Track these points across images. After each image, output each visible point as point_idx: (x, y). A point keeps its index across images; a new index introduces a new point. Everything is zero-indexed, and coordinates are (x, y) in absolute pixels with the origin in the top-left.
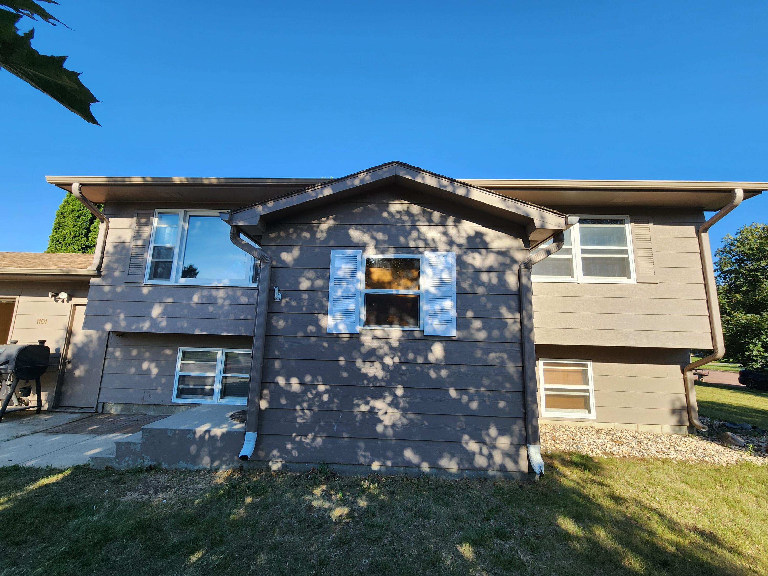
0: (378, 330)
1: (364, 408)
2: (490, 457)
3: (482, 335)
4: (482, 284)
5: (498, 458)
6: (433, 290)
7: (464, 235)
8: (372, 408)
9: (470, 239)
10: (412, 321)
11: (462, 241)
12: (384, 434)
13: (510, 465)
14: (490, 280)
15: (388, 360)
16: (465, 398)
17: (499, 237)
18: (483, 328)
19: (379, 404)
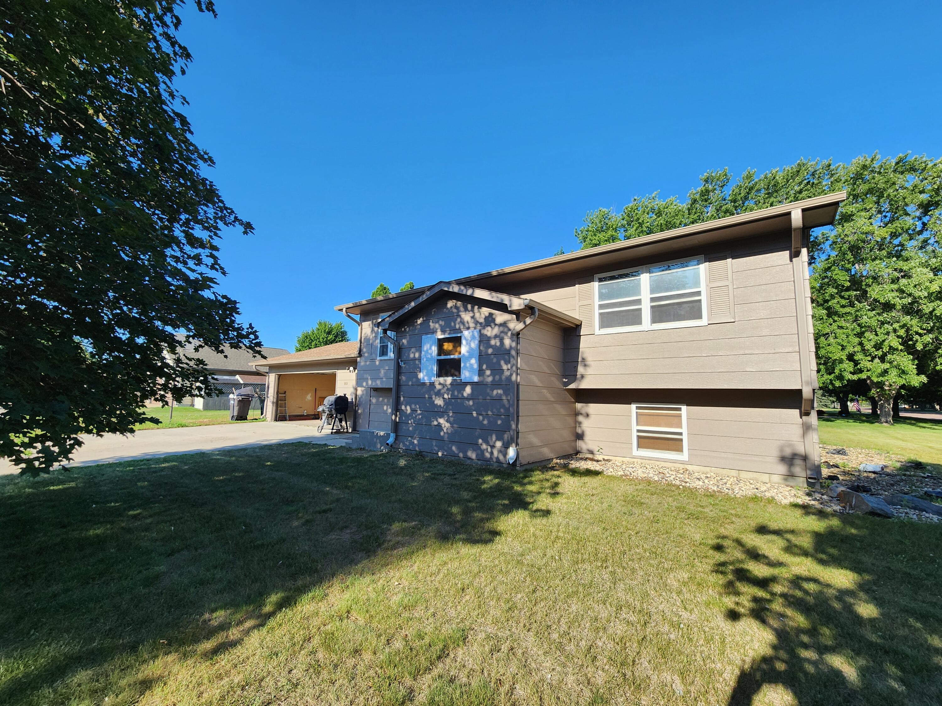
0: (441, 379)
1: (435, 423)
2: (492, 453)
3: (490, 379)
4: (491, 346)
5: (496, 453)
6: (467, 354)
7: (483, 316)
8: (439, 423)
9: (486, 318)
10: (457, 373)
11: (482, 320)
12: (443, 437)
13: (501, 457)
14: (496, 343)
15: (446, 396)
16: (481, 418)
17: (501, 315)
18: (491, 375)
19: (442, 421)
